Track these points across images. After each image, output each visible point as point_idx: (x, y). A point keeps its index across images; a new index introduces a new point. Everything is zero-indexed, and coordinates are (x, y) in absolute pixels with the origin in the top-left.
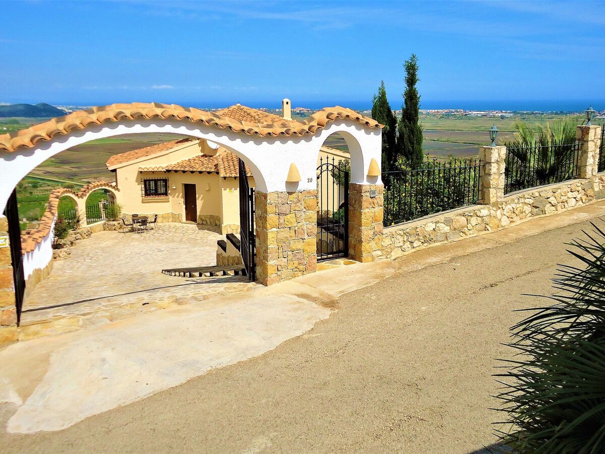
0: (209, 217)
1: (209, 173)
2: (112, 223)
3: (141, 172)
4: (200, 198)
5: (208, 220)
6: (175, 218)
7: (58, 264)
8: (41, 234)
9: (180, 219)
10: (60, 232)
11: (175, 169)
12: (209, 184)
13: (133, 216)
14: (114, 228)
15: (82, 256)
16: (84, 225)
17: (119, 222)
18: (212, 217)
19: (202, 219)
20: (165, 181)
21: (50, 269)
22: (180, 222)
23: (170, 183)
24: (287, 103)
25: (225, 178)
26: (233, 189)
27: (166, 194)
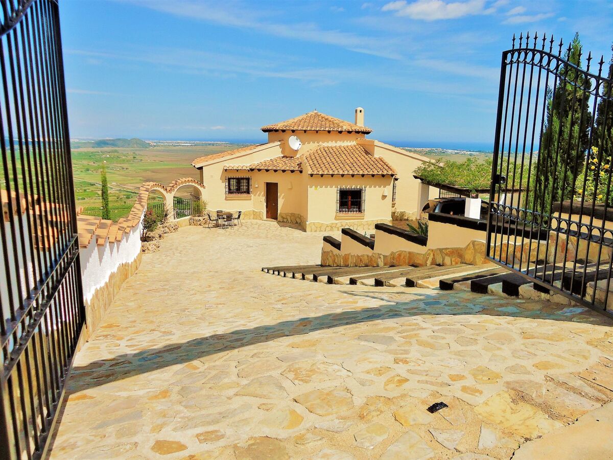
0: (290, 215)
1: (292, 171)
2: (197, 218)
3: (226, 170)
4: (281, 197)
5: (289, 218)
6: (256, 215)
7: (147, 257)
8: (130, 224)
9: (261, 216)
10: (149, 225)
11: (258, 167)
12: (291, 183)
13: (218, 212)
14: (199, 223)
15: (171, 249)
16: (171, 220)
17: (204, 217)
18: (293, 215)
19: (282, 217)
20: (248, 179)
21: (138, 263)
22: (261, 219)
23: (252, 182)
24: (361, 111)
25: (312, 175)
26: (319, 187)
27: (248, 192)
